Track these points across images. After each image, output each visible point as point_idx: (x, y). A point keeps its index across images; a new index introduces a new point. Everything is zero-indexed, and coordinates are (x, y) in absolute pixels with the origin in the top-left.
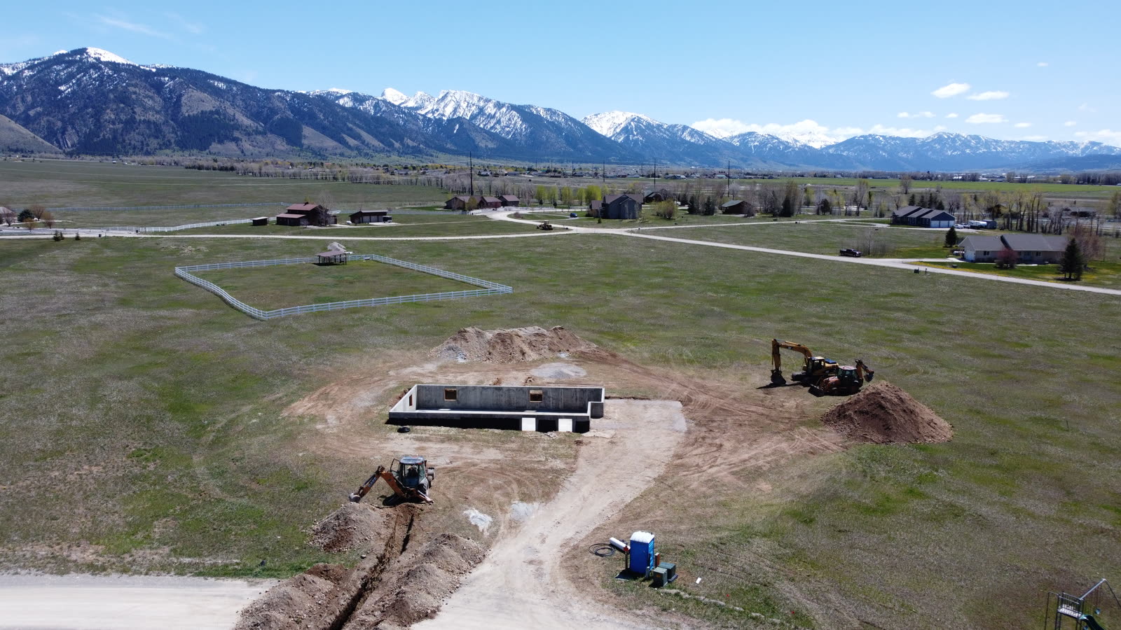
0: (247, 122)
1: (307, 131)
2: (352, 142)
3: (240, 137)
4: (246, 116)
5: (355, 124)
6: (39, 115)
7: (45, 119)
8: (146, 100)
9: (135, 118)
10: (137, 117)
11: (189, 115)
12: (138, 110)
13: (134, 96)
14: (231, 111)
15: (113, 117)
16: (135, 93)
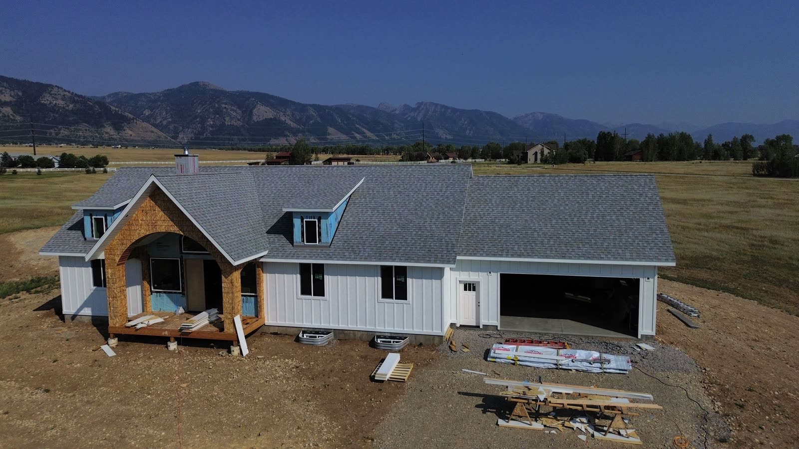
0: (293, 125)
1: (331, 130)
2: (357, 136)
3: (288, 134)
4: (293, 122)
5: (360, 125)
6: (169, 123)
7: (173, 125)
8: (232, 112)
9: (225, 123)
10: (226, 123)
11: (257, 121)
12: (227, 119)
13: (224, 110)
14: (283, 118)
15: (212, 123)
16: (225, 108)
